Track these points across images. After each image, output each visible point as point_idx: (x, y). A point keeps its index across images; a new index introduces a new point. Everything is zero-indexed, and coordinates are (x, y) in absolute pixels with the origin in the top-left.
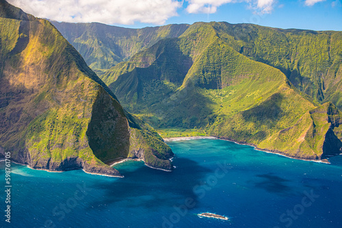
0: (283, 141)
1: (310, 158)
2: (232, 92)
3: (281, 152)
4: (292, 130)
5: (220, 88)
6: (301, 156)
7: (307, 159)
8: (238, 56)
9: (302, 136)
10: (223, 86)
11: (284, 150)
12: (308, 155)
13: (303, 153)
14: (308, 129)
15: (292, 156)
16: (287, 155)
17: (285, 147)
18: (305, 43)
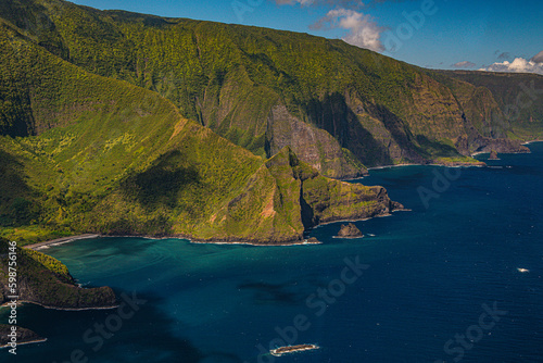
0: (236, 219)
1: (291, 241)
2: (66, 141)
3: (240, 240)
4: (246, 200)
5: (34, 134)
6: (279, 240)
7: (289, 241)
8: (60, 65)
9: (269, 206)
10: (38, 130)
11: (245, 234)
12: (288, 235)
13: (281, 234)
14: (273, 194)
15: (265, 242)
16: (255, 241)
17: (244, 229)
18: (155, 41)
